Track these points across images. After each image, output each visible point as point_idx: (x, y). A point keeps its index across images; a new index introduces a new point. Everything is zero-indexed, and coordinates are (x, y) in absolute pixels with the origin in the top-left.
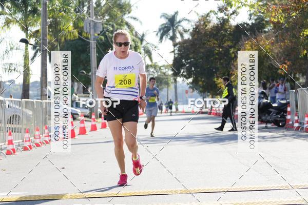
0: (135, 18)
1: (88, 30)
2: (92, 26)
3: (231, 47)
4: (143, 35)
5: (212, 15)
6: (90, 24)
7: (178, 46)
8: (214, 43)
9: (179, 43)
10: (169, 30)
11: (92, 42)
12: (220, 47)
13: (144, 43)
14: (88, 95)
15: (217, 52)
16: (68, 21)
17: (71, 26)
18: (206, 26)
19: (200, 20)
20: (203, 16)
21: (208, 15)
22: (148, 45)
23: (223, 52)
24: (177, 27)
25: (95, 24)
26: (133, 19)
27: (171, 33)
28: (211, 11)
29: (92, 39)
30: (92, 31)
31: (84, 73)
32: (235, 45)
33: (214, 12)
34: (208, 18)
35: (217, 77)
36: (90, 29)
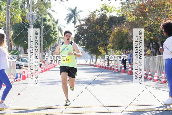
0: (53, 11)
1: (29, 19)
2: (31, 17)
3: (107, 30)
4: (58, 21)
5: (97, 12)
6: (30, 15)
7: (78, 28)
8: (98, 28)
9: (78, 26)
10: (72, 17)
11: (31, 26)
12: (101, 29)
13: (58, 24)
14: (27, 54)
15: (99, 32)
16: (17, 13)
17: (19, 17)
18: (94, 18)
19: (90, 15)
20: (92, 12)
21: (95, 12)
22: (60, 26)
23: (103, 32)
24: (76, 16)
25: (33, 15)
26: (52, 11)
27: (73, 19)
28: (96, 10)
29: (31, 24)
30: (31, 20)
31: (26, 43)
32: (109, 28)
33: (98, 10)
34: (95, 13)
35: (99, 46)
36: (30, 18)
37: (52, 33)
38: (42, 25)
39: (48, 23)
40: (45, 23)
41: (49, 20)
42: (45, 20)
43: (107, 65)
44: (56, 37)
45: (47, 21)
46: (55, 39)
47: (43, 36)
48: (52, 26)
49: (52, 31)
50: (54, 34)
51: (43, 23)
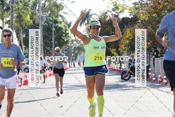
0: (66, 13)
2: (40, 18)
4: (70, 23)
5: (109, 13)
6: (39, 17)
8: (110, 29)
10: (85, 20)
11: (40, 27)
12: (113, 31)
15: (111, 34)
16: (27, 15)
17: (28, 18)
18: (105, 19)
19: (102, 16)
20: (103, 13)
21: (106, 13)
24: (89, 18)
25: (42, 17)
26: (64, 14)
27: (86, 21)
28: (108, 11)
29: (40, 26)
30: (40, 21)
32: (122, 30)
33: (110, 11)
34: (106, 14)
35: (111, 48)
36: (39, 20)
37: (64, 35)
38: (53, 27)
39: (60, 25)
40: (57, 25)
41: (61, 23)
42: (56, 22)
43: (119, 68)
44: (67, 40)
45: (59, 23)
46: (67, 41)
47: (54, 39)
48: (64, 28)
49: (64, 33)
50: (66, 36)
51: (54, 25)
